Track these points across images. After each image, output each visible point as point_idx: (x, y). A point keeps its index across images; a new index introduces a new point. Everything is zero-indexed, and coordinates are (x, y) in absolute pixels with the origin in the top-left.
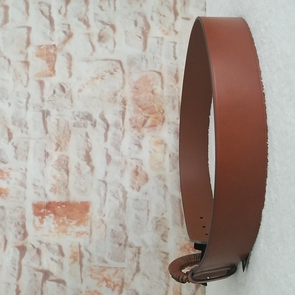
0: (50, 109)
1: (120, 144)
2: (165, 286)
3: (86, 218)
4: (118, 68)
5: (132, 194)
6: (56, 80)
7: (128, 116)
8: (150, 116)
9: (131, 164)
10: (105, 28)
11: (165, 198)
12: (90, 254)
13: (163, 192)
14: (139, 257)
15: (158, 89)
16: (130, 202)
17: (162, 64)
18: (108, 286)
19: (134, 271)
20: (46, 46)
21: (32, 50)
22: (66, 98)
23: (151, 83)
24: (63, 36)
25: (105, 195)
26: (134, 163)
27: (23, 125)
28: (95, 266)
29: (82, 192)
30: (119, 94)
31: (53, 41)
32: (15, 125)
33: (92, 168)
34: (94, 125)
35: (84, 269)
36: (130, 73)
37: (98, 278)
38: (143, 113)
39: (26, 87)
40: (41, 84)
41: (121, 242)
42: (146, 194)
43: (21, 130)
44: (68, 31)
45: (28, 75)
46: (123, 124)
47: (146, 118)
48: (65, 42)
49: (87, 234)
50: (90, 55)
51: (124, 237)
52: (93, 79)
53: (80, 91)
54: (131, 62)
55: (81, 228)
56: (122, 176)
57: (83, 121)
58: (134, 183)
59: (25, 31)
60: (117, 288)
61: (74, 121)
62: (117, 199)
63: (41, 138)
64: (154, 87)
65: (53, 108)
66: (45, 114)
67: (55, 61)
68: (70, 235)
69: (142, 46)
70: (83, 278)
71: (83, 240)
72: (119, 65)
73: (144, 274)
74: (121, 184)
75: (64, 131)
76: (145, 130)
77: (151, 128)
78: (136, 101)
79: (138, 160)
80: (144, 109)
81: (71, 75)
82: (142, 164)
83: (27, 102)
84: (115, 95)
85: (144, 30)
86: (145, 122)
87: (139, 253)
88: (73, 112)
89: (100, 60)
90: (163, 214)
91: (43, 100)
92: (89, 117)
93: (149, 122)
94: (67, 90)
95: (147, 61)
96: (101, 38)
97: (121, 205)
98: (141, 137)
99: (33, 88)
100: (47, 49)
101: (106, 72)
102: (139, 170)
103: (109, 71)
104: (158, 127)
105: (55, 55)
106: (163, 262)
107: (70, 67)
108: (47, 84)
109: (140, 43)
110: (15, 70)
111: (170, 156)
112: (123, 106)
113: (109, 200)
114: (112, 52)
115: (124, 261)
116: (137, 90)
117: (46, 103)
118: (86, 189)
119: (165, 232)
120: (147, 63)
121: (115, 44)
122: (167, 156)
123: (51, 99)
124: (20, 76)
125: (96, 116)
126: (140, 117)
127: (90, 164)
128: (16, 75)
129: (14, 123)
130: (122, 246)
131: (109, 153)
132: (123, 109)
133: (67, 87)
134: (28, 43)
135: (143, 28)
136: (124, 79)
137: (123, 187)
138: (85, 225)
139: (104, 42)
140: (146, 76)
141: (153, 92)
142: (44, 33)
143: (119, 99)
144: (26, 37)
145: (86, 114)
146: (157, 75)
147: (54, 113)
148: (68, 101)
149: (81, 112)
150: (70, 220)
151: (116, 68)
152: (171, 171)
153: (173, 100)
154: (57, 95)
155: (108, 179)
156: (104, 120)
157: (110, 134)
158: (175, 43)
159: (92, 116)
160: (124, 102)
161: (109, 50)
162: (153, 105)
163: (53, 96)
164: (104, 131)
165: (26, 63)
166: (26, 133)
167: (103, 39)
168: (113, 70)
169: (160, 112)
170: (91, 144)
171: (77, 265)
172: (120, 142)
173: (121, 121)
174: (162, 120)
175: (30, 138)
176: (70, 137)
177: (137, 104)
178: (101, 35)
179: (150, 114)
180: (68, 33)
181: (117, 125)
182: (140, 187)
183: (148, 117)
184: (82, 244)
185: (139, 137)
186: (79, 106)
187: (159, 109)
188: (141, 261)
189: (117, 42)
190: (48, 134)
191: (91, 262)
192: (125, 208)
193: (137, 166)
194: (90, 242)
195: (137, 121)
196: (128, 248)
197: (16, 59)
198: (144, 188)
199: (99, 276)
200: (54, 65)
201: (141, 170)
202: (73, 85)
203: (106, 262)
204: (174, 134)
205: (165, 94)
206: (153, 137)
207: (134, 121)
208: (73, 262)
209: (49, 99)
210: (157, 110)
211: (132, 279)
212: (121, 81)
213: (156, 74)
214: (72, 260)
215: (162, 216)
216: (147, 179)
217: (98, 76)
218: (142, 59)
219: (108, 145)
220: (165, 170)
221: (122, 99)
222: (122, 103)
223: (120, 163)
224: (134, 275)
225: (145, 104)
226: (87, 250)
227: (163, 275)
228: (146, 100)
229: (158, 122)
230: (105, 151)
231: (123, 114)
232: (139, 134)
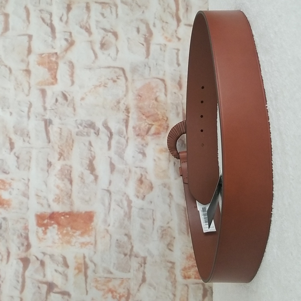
0: (53, 118)
1: (124, 153)
2: (171, 296)
3: (90, 228)
4: (121, 76)
5: (137, 203)
6: (58, 88)
7: (131, 124)
8: (153, 123)
9: (136, 173)
10: (107, 35)
11: (170, 206)
12: (95, 265)
13: (168, 200)
14: (144, 267)
15: (162, 97)
16: (135, 211)
17: (165, 71)
18: (114, 297)
19: (140, 282)
20: (48, 54)
21: (33, 59)
22: (68, 106)
23: (155, 91)
24: (64, 44)
25: (110, 204)
26: (139, 171)
27: (25, 134)
28: (100, 277)
29: (86, 201)
30: (122, 102)
31: (55, 49)
32: (17, 134)
33: (96, 178)
34: (97, 133)
35: (89, 280)
36: (133, 80)
37: (104, 290)
38: (147, 121)
39: (27, 95)
40: (43, 92)
41: (126, 252)
42: (151, 202)
43: (23, 139)
44: (69, 39)
45: (29, 84)
46: (127, 132)
47: (150, 126)
48: (66, 50)
49: (92, 244)
50: (93, 63)
51: (130, 247)
52: (96, 87)
53: (83, 99)
54: (134, 70)
55: (86, 239)
56: (126, 185)
57: (86, 129)
58: (138, 192)
59: (26, 39)
60: (123, 299)
61: (77, 130)
62: (122, 208)
63: (43, 148)
64: (158, 94)
65: (55, 117)
66: (48, 123)
67: (57, 69)
68: (74, 245)
69: (145, 53)
70: (88, 290)
71: (87, 251)
72: (121, 73)
73: (151, 285)
74: (125, 193)
75: (67, 139)
76: (149, 138)
77: (155, 136)
78: (140, 109)
79: (142, 168)
80: (148, 117)
81: (73, 83)
82: (147, 173)
83: (29, 111)
84: (119, 102)
85: (147, 37)
86: (149, 129)
87: (145, 263)
88: (76, 120)
89: (103, 68)
90: (168, 223)
91: (45, 109)
92: (92, 125)
93: (153, 130)
94: (69, 98)
95: (150, 68)
96: (103, 45)
97: (126, 214)
98: (145, 145)
99: (35, 97)
100: (49, 57)
101: (109, 80)
102: (143, 178)
103: (112, 79)
104: (163, 135)
105: (57, 63)
106: (169, 271)
107: (72, 75)
108: (49, 93)
109: (143, 50)
110: (16, 79)
111: (175, 164)
112: (127, 114)
113: (114, 210)
114: (115, 60)
115: (129, 272)
116: (140, 98)
117: (48, 112)
118: (90, 199)
119: (171, 241)
120: (150, 70)
121: (117, 51)
122: (172, 163)
123: (53, 108)
124: (21, 85)
125: (99, 125)
126: (144, 125)
127: (94, 173)
128: (18, 84)
129: (16, 133)
130: (128, 256)
131: (113, 162)
132: (126, 117)
133: (69, 95)
134: (30, 51)
135: (145, 35)
136: (127, 86)
137: (128, 196)
138: (89, 236)
139: (106, 49)
140: (149, 83)
141: (156, 99)
142: (45, 41)
143: (122, 107)
144: (27, 45)
145: (89, 123)
146: (160, 82)
147: (56, 121)
148: (70, 109)
149: (84, 121)
150: (74, 231)
151: (119, 76)
152: (176, 179)
153: (177, 107)
154: (59, 103)
155: (112, 189)
156: (107, 128)
157: (113, 142)
158: (178, 50)
159: (95, 125)
160: (127, 110)
161: (111, 57)
162: (157, 113)
163: (55, 105)
164: (107, 139)
165: (28, 72)
166: (28, 142)
167: (105, 47)
168: (116, 77)
169: (164, 119)
170: (94, 152)
171: (82, 277)
172: (124, 151)
173: (124, 128)
174: (166, 127)
175: (32, 148)
176: (72, 146)
177: (141, 111)
178: (103, 43)
179: (154, 122)
180: (69, 41)
181: (120, 133)
182: (144, 196)
183: (152, 125)
184: (87, 255)
185: (142, 145)
186: (82, 115)
187: (163, 117)
188: (146, 271)
189: (119, 49)
190: (50, 144)
192: (129, 218)
193: (142, 175)
194: (95, 252)
195: (141, 129)
196: (133, 258)
197: (17, 67)
198: (149, 197)
199: (104, 287)
200: (56, 73)
201: (146, 178)
202: (76, 93)
203: (111, 273)
205: (169, 101)
206: (157, 144)
208: (78, 273)
209: (51, 107)
210: (161, 118)
211: (138, 290)
212: (124, 89)
213: (159, 81)
214: (77, 271)
215: (168, 225)
216: (151, 188)
217: (100, 83)
218: (145, 66)
219: (112, 153)
220: (170, 178)
221: (125, 106)
222: (125, 111)
223: (124, 171)
224: (140, 285)
225: (149, 112)
226: (92, 261)
227: (169, 284)
228: (149, 107)
229: (162, 129)
230: (109, 159)
231: (127, 122)
232: (143, 142)
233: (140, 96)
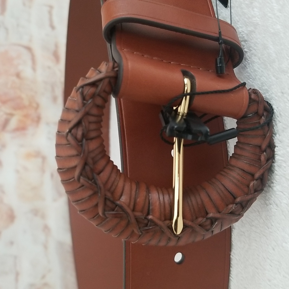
8: (14, 112)
13: (42, 237)
15: (27, 71)
17: (31, 36)
23: (15, 63)
38: (3, 108)
42: (12, 243)
47: (9, 116)
64: (21, 68)
76: (7, 136)
77: (18, 133)
80: (4, 102)
86: (6, 123)
90: (44, 277)
93: (13, 123)
95: (7, 29)
104: (30, 131)
111: (52, 175)
120: (7, 33)
122: (48, 176)
140: (6, 51)
141: (18, 75)
146: (24, 52)
152: (54, 200)
153: (53, 88)
158: (51, 7)
162: (20, 96)
169: (33, 107)
174: (36, 119)
183: (12, 115)
187: (30, 102)
198: (7, 234)
201: (1, 201)
205: (40, 79)
206: (22, 146)
210: (27, 104)
213: (22, 49)
215: (43, 281)
216: (12, 217)
220: (44, 199)
225: (5, 94)
228: (7, 87)
229: (29, 122)
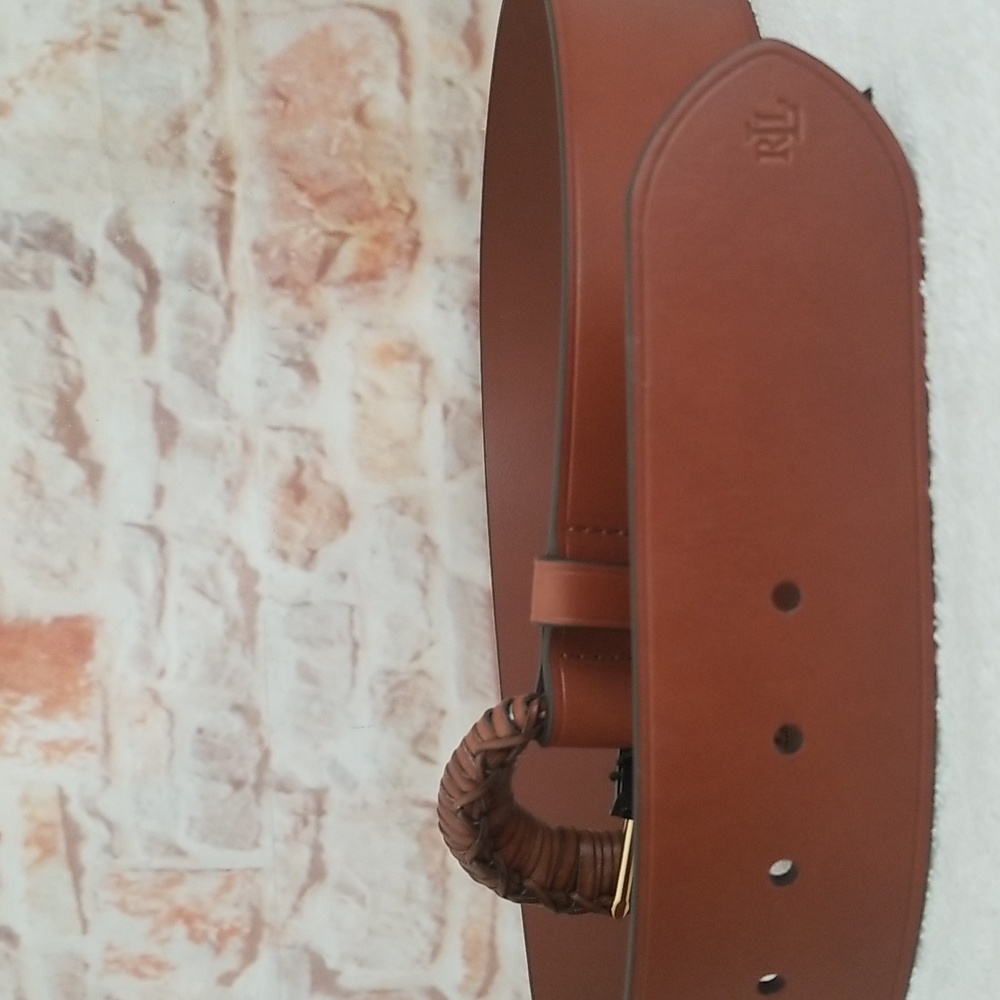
1: (218, 363)
2: (429, 924)
3: (82, 683)
5: (280, 580)
7: (244, 230)
8: (348, 229)
9: (272, 453)
11: (424, 590)
12: (110, 826)
13: (416, 565)
14: (319, 827)
15: (386, 101)
16: (271, 616)
18: (195, 937)
19: (302, 876)
23: (352, 70)
25: (161, 586)
26: (286, 448)
28: (135, 870)
29: (55, 575)
30: (196, 125)
33: (94, 474)
35: (87, 882)
36: (245, 15)
37: (153, 913)
38: (318, 217)
41: (239, 773)
42: (344, 576)
46: (225, 268)
47: (334, 241)
49: (91, 749)
51: (255, 754)
52: (60, 49)
55: (64, 727)
56: (231, 506)
57: (29, 257)
58: (286, 535)
60: (236, 944)
62: (215, 602)
64: (367, 87)
68: (17, 754)
70: (89, 914)
71: (75, 777)
73: (345, 889)
74: (228, 541)
76: (328, 297)
77: (358, 288)
78: (282, 160)
79: (302, 431)
80: (321, 200)
82: (322, 451)
84: (179, 127)
86: (329, 257)
87: (320, 812)
90: (417, 656)
92: (56, 238)
93: (347, 259)
97: (232, 629)
98: (310, 327)
101: (124, 13)
102: (307, 478)
103: (139, 9)
104: (392, 280)
106: (419, 838)
111: (446, 411)
112: (220, 183)
113: (181, 609)
115: (256, 845)
116: (280, 104)
118: (73, 566)
119: (428, 725)
122: (434, 411)
125: (91, 234)
126: (306, 238)
127: (82, 453)
130: (247, 790)
131: (168, 404)
132: (219, 195)
136: (215, 48)
137: (240, 554)
138: (79, 716)
140: (326, 30)
141: (359, 114)
143: (198, 150)
145: (42, 225)
146: (379, 28)
149: (19, 216)
150: (12, 695)
152: (451, 477)
153: (458, 154)
155: (166, 520)
156: (132, 250)
157: (165, 315)
159: (71, 236)
160: (223, 165)
162: (365, 181)
164: (135, 302)
168: (158, 2)
169: (399, 211)
170: (78, 363)
171: (57, 872)
172: (215, 353)
173: (212, 251)
174: (408, 247)
177: (285, 171)
179: (350, 222)
181: (193, 274)
182: (313, 553)
183: (343, 236)
184: (72, 791)
185: (301, 329)
186: (6, 190)
187: (393, 199)
188: (328, 839)
191: (115, 857)
192: (250, 642)
193: (299, 462)
194: (107, 781)
195: (293, 254)
196: (271, 798)
198: (332, 555)
199: (153, 904)
201: (318, 475)
203: (181, 853)
204: (464, 312)
205: (421, 124)
206: (369, 325)
207: (274, 253)
208: (40, 861)
210: (383, 202)
211: (296, 909)
212: (204, 59)
213: (372, 19)
214: (35, 852)
215: (416, 666)
216: (343, 516)
217: (82, 33)
219: (160, 365)
220: (423, 474)
221: (211, 147)
222: (212, 171)
223: (219, 446)
224: (302, 893)
225: (325, 174)
226: (95, 813)
227: (422, 885)
228: (327, 154)
229: (388, 256)
230: (147, 396)
231: (223, 221)
232: (304, 315)
233: (278, 95)
